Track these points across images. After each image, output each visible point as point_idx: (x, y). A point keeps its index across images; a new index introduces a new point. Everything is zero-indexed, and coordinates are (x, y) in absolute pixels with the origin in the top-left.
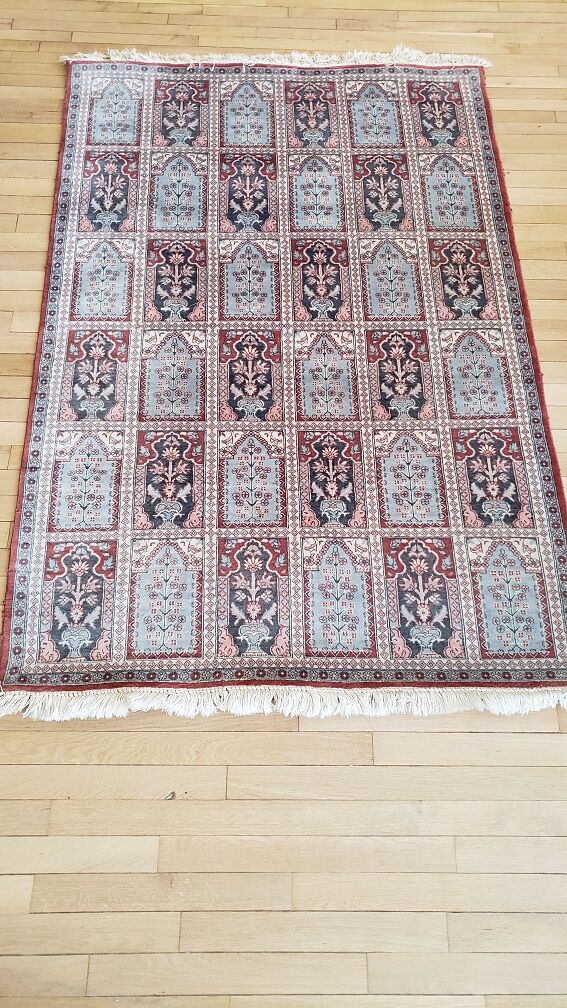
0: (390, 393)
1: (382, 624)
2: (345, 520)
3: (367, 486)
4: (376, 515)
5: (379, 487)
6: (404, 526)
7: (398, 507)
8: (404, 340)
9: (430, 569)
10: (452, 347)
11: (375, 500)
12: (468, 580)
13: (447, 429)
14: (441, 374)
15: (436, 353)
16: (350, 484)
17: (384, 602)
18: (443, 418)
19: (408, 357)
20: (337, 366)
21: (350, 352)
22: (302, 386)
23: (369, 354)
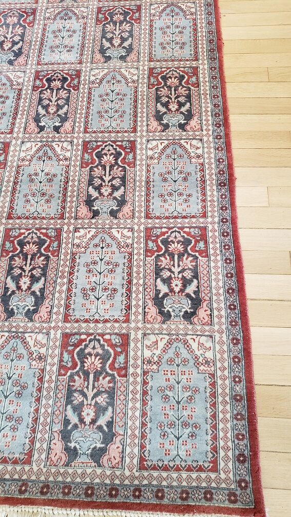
0: (95, 194)
1: (44, 425)
2: (30, 315)
3: (59, 280)
4: (62, 310)
5: (70, 282)
6: (86, 321)
7: (84, 302)
8: (116, 149)
9: (103, 368)
10: (156, 155)
11: (63, 295)
12: (139, 379)
13: (142, 228)
14: (144, 178)
15: (141, 160)
16: (43, 279)
17: (51, 402)
18: (139, 218)
19: (116, 163)
20: (53, 171)
21: (66, 159)
22: (18, 189)
23: (83, 160)
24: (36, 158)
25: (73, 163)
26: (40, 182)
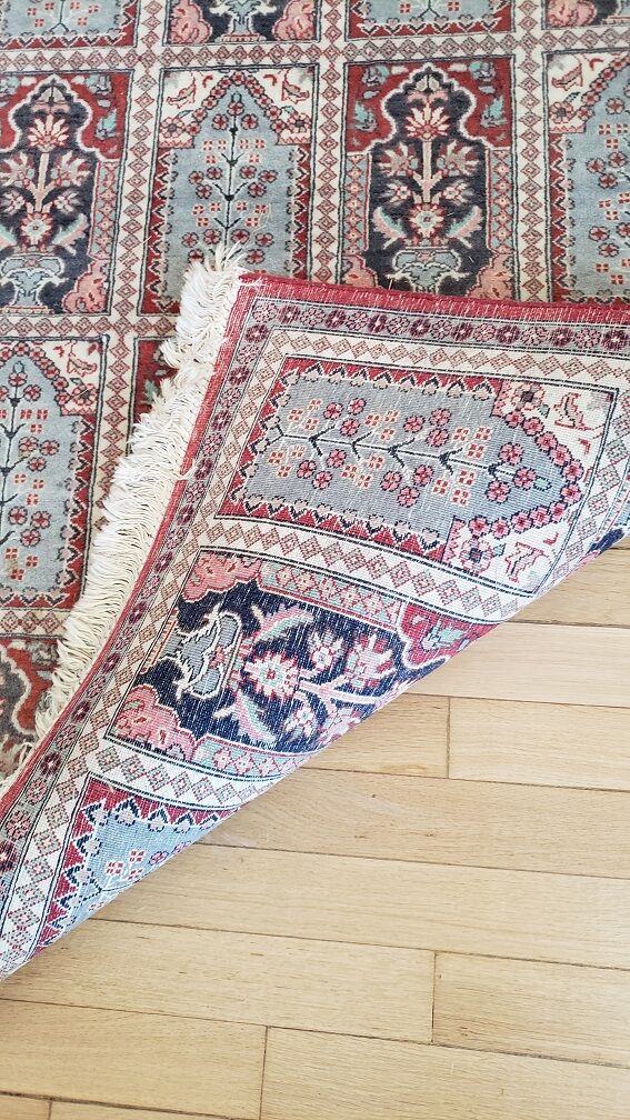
0: (394, 232)
8: (449, 86)
10: (577, 103)
14: (540, 179)
19: (453, 133)
20: (263, 163)
21: (300, 124)
22: (166, 219)
23: (351, 126)
24: (208, 122)
25: (320, 136)
26: (229, 198)
